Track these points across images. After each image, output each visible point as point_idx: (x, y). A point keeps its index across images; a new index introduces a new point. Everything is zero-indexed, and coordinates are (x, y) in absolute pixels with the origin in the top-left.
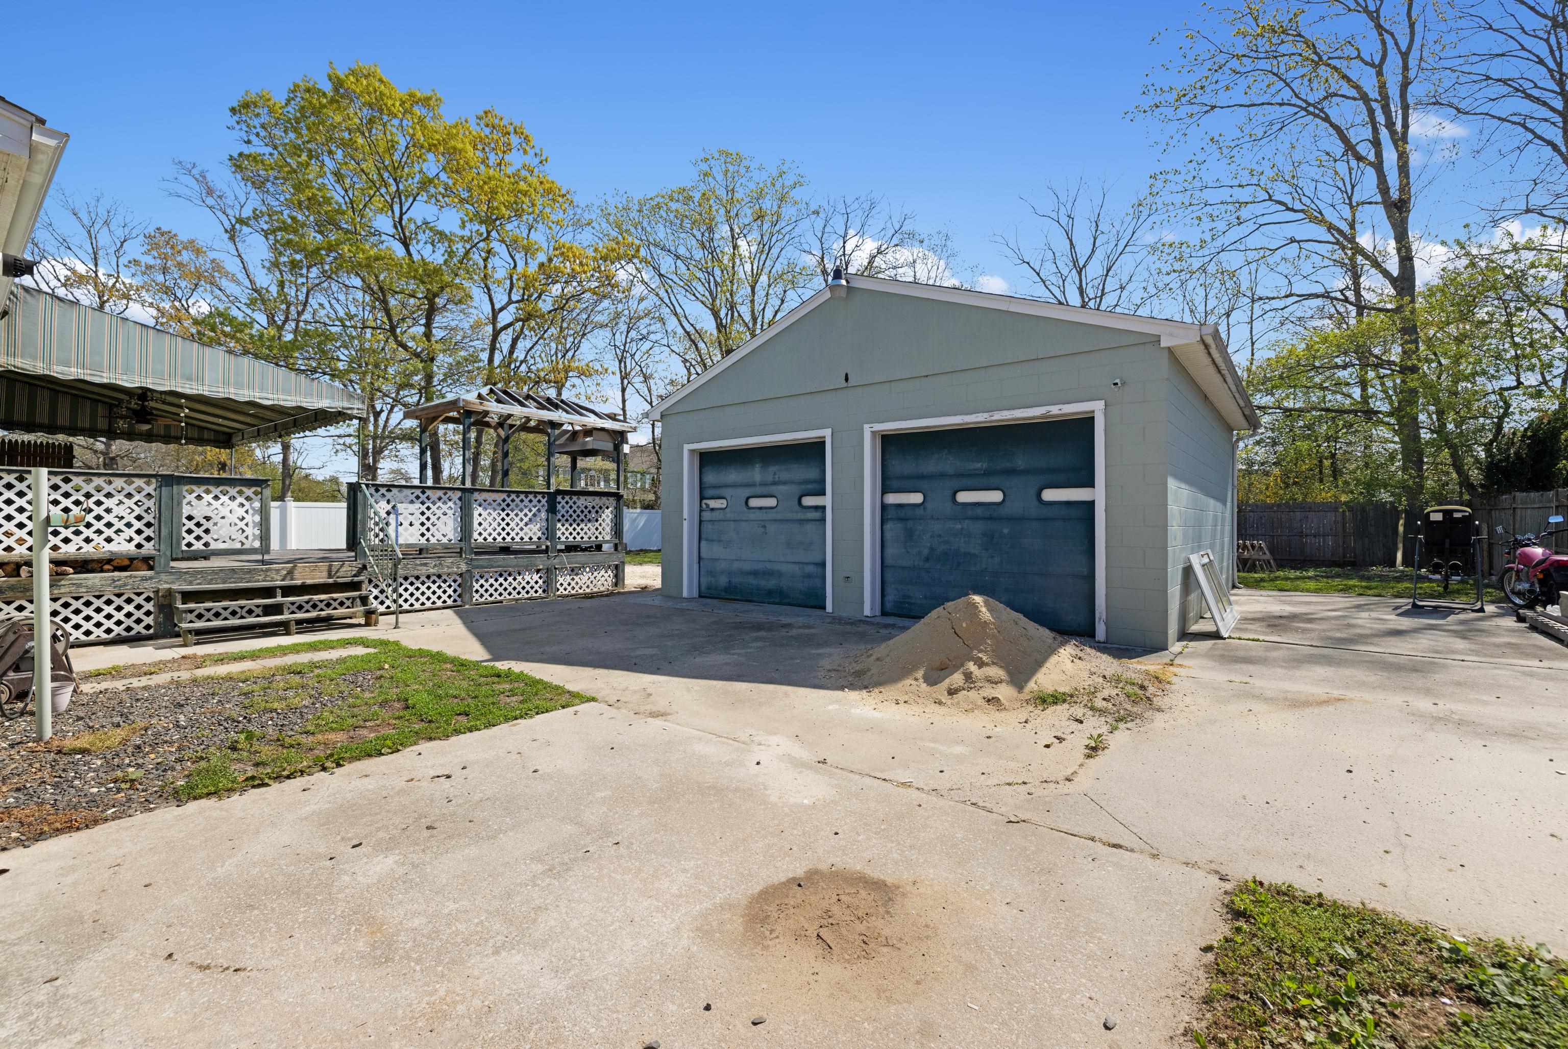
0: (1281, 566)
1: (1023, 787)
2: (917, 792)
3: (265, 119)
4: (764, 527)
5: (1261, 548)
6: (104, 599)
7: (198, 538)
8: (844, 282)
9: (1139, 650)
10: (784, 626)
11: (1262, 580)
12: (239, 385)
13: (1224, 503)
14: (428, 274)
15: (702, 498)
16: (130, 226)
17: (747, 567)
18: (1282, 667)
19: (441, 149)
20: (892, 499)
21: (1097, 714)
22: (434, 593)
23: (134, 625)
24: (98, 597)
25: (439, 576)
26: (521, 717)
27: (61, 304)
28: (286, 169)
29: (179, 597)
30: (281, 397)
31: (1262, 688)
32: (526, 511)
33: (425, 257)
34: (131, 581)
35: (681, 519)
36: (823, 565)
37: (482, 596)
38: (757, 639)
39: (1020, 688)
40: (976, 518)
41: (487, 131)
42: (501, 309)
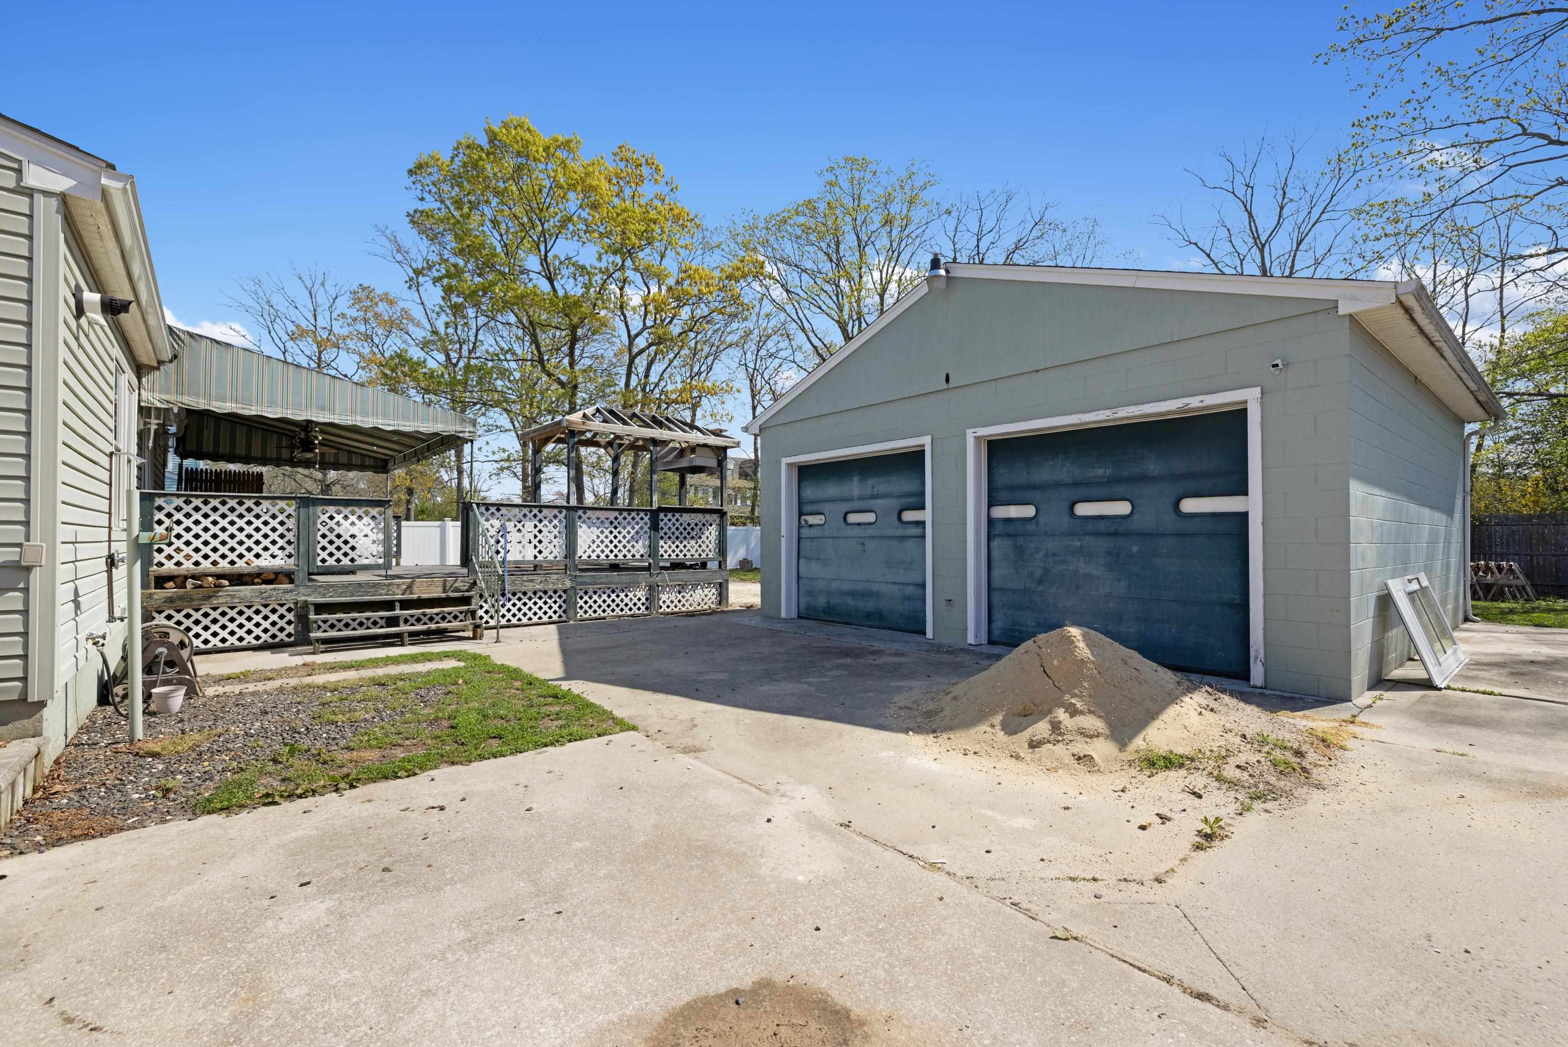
0: (1542, 592)
1: (1091, 886)
2: (945, 878)
3: (435, 177)
4: (863, 544)
5: (1510, 570)
6: (254, 609)
7: (331, 555)
8: (942, 272)
9: (1310, 699)
10: (873, 653)
11: (1512, 611)
12: (365, 413)
13: (1450, 514)
14: (569, 307)
15: (801, 514)
16: (340, 285)
17: (846, 587)
18: (1525, 733)
19: (579, 188)
20: (1000, 512)
21: (1225, 787)
22: (540, 608)
23: (278, 633)
24: (249, 607)
25: (545, 592)
26: (552, 744)
27: (219, 346)
28: (452, 221)
29: (312, 608)
30: (401, 423)
31: (1486, 763)
32: (629, 528)
33: (568, 289)
34: (274, 593)
35: (779, 537)
36: (923, 586)
37: (586, 612)
38: (838, 667)
39: (1123, 745)
40: (1098, 534)
41: (622, 165)
42: (637, 335)
